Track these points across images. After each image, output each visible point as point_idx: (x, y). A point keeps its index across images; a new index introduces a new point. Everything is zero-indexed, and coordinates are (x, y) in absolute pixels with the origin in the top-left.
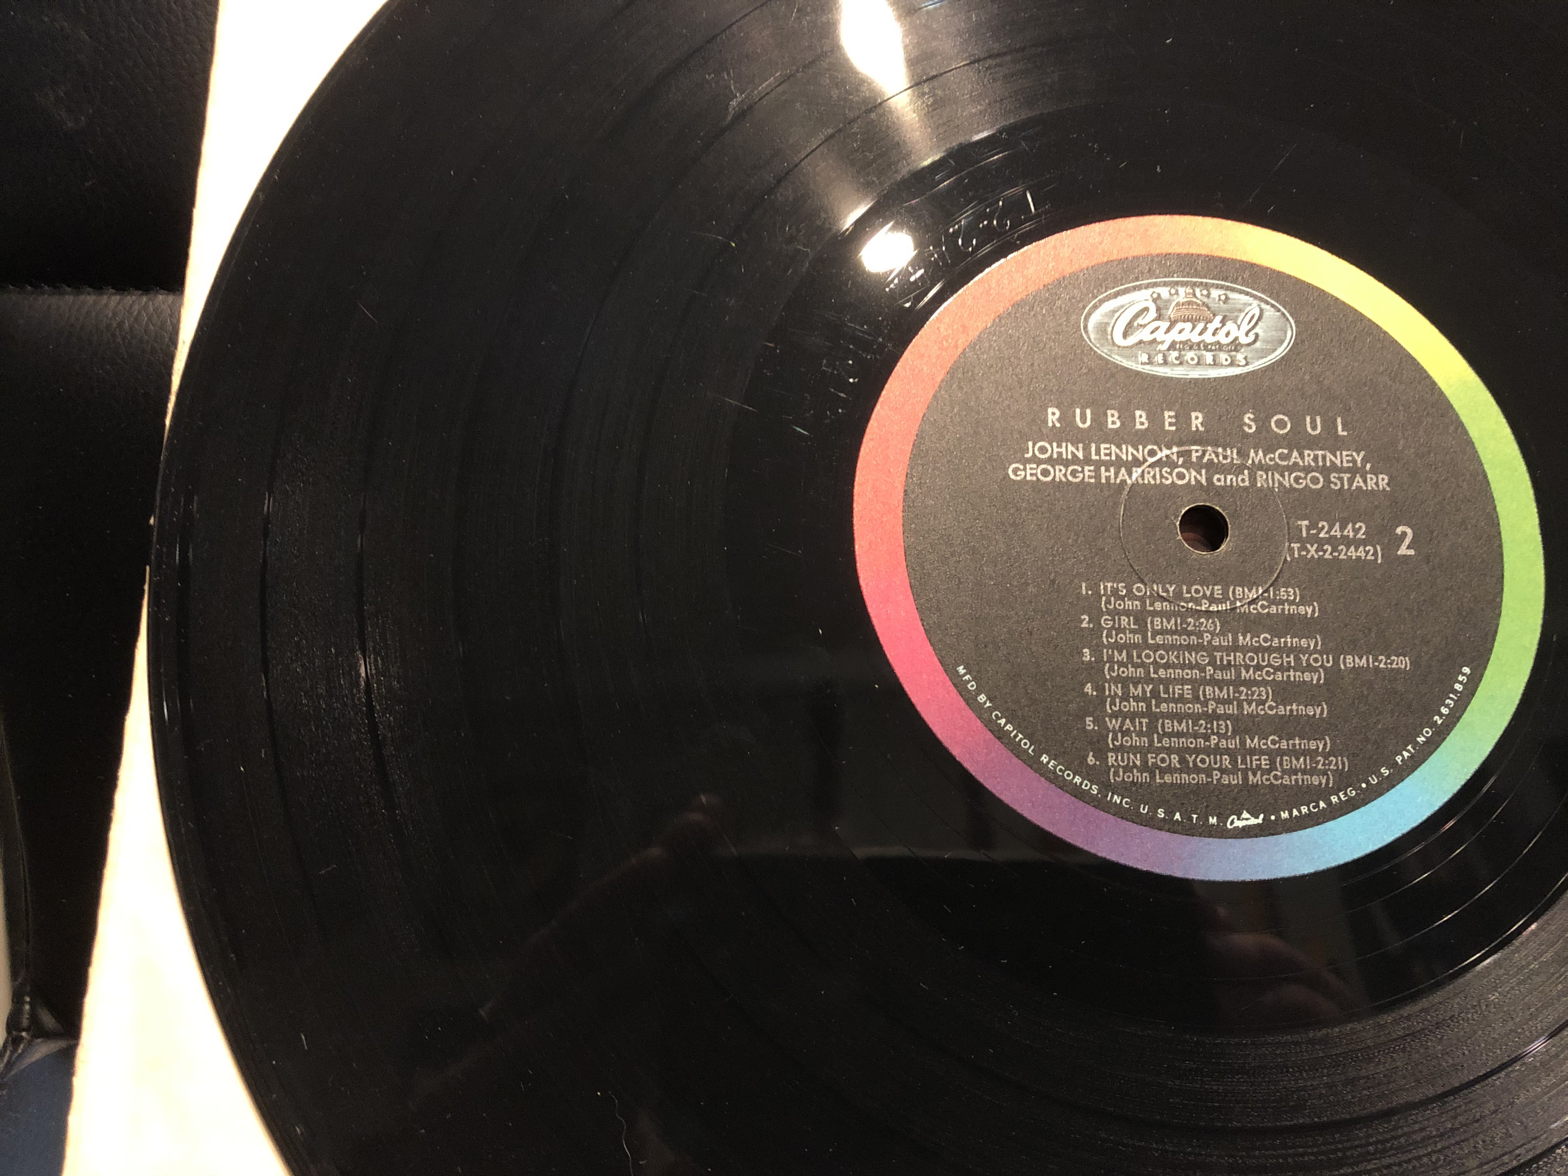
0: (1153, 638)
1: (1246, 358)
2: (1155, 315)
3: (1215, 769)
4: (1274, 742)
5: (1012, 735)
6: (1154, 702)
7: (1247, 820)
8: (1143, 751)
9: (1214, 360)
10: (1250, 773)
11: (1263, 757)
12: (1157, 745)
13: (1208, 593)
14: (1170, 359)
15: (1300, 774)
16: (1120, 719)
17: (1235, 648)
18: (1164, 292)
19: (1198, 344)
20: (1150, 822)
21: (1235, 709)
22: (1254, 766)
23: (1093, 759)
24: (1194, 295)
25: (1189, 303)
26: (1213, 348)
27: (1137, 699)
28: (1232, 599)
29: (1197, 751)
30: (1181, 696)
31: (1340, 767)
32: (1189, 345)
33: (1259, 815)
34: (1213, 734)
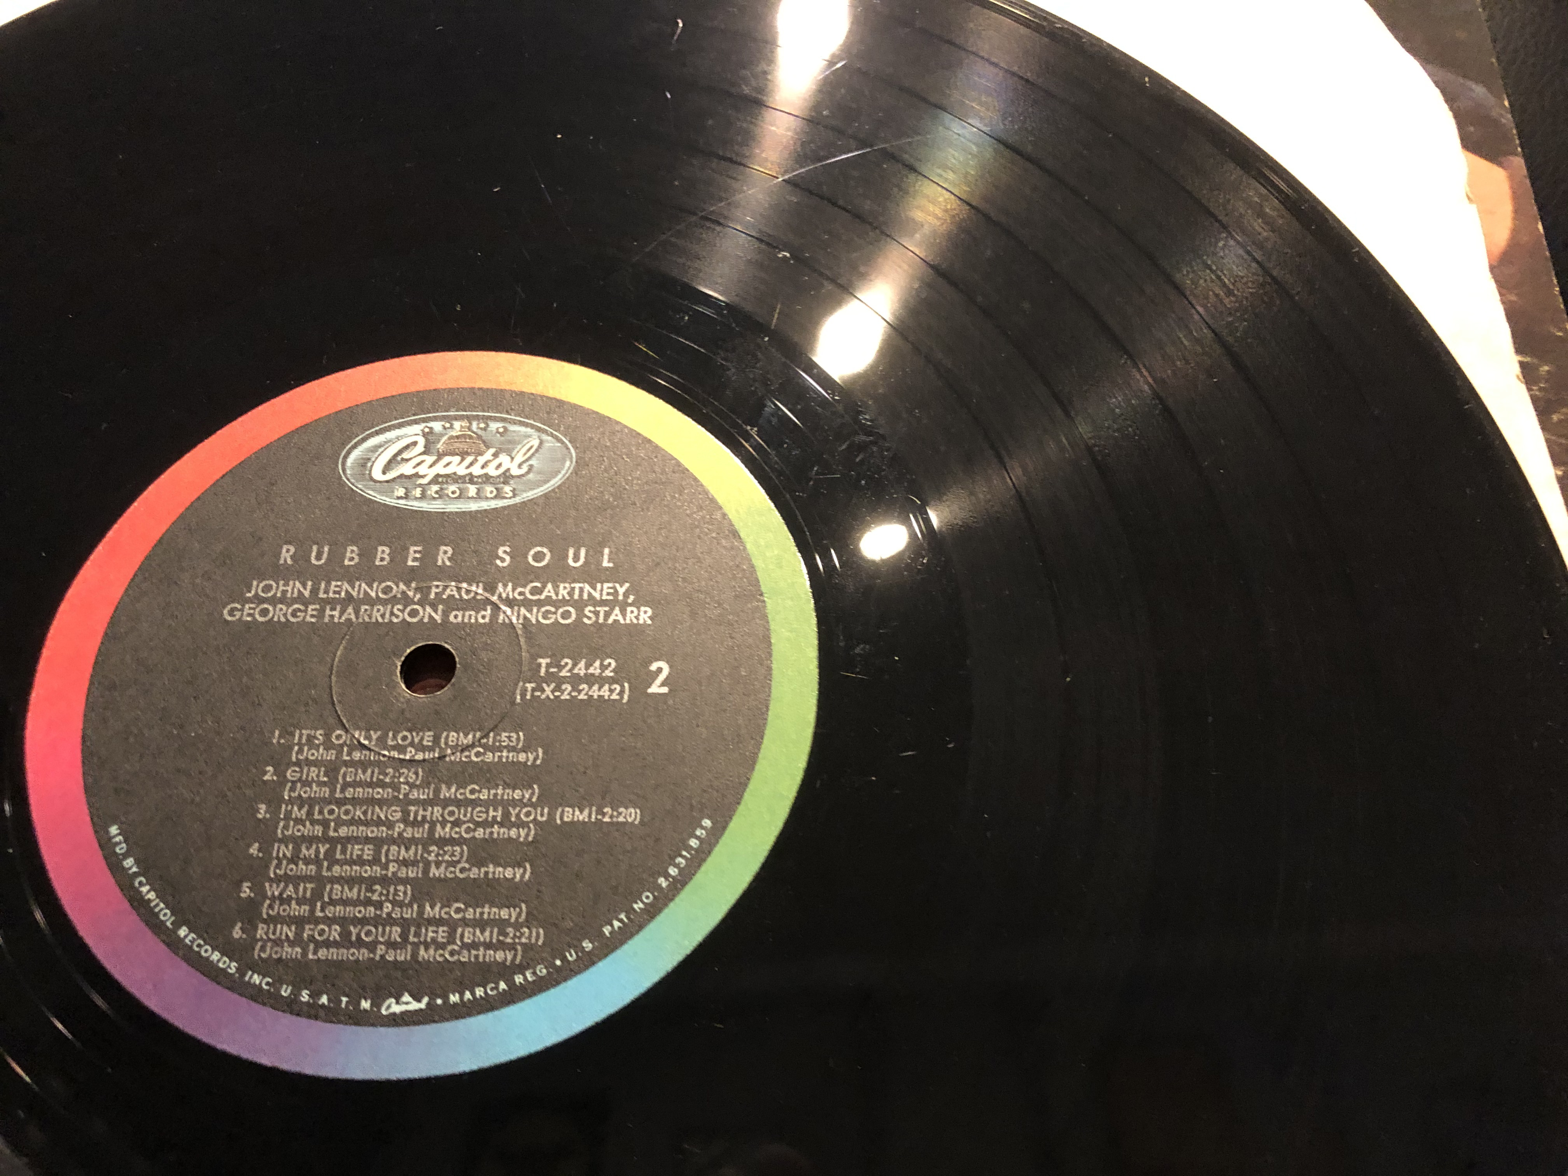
0: (343, 791)
1: (514, 491)
2: (423, 449)
3: (381, 943)
4: (458, 910)
5: (152, 904)
6: (325, 864)
7: (409, 1004)
8: (299, 922)
9: (477, 494)
10: (422, 948)
11: (441, 929)
12: (319, 914)
13: (416, 740)
14: (429, 492)
15: (482, 949)
16: (282, 885)
17: (434, 802)
18: (437, 426)
19: (464, 477)
20: (292, 1007)
21: (420, 872)
22: (429, 940)
23: (240, 932)
24: (469, 429)
25: (464, 436)
26: (480, 480)
27: (307, 862)
28: (443, 746)
29: (363, 921)
30: (360, 857)
31: (533, 940)
32: (454, 478)
33: (422, 997)
34: (388, 900)
